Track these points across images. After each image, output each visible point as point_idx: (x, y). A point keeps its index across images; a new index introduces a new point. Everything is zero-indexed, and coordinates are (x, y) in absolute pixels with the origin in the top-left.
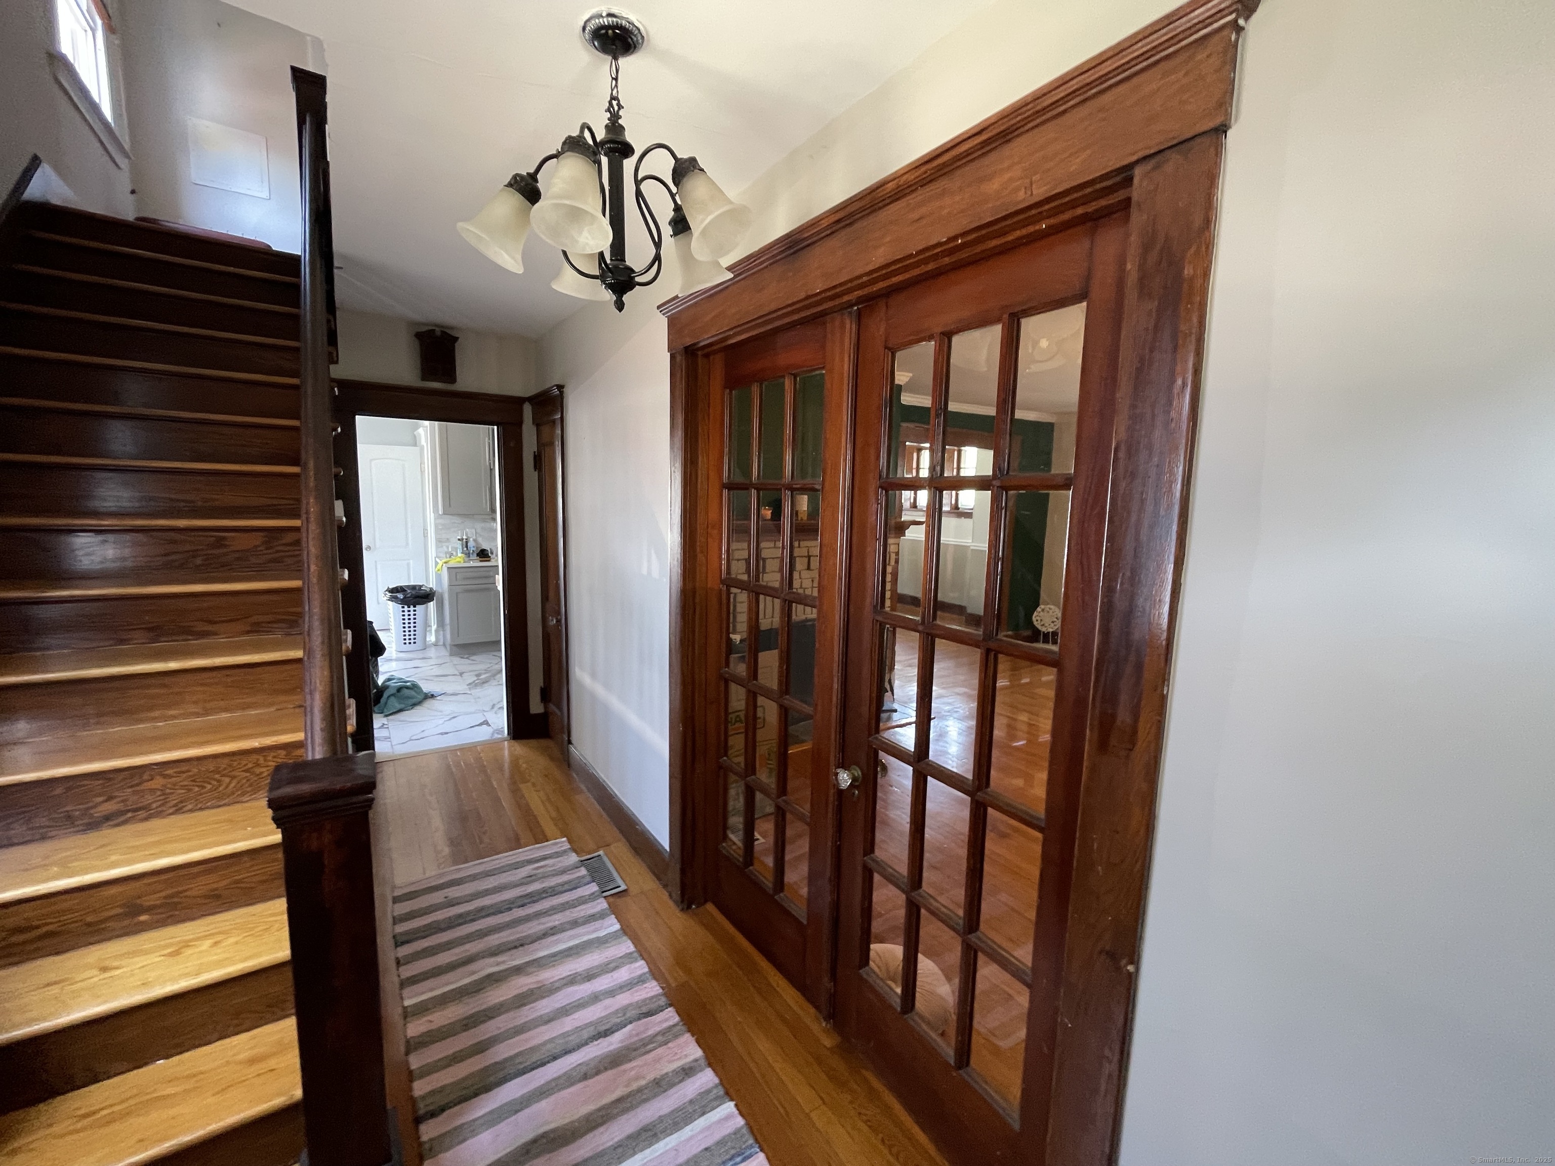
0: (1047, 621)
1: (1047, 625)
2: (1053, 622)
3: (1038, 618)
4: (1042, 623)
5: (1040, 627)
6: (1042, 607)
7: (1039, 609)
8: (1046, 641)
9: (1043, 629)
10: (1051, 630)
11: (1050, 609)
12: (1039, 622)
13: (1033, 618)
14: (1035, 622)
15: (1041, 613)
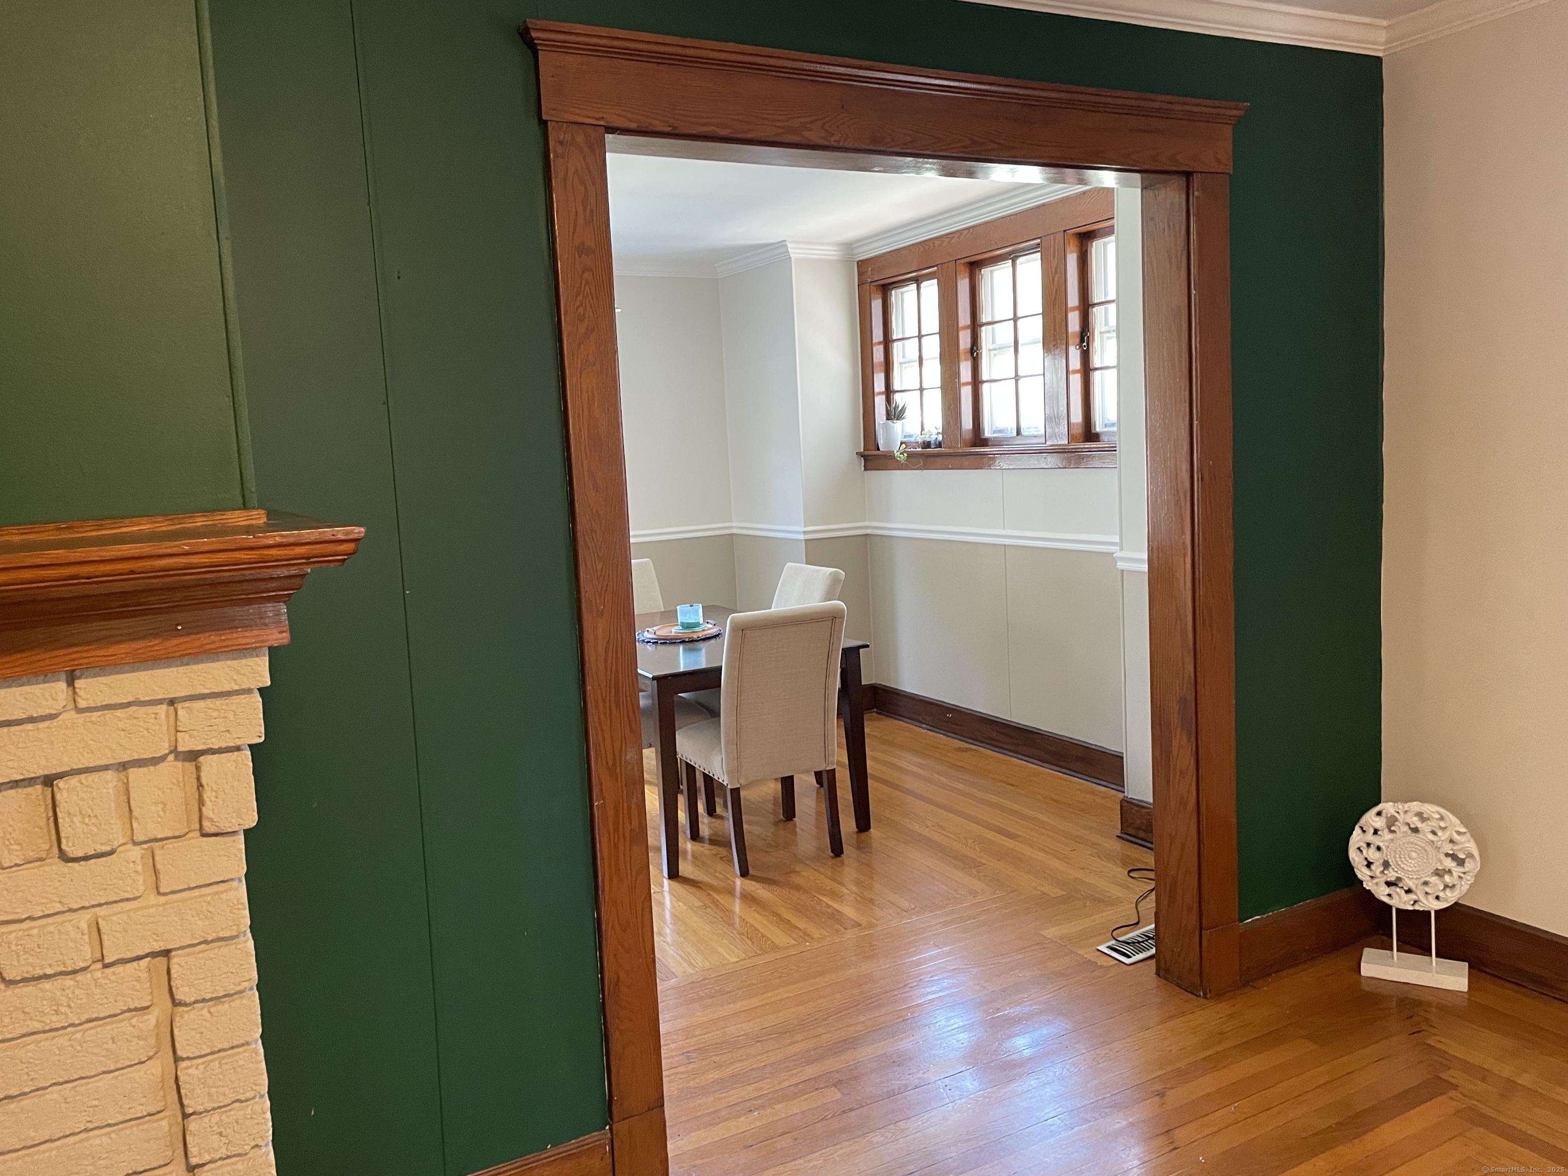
0: (1412, 866)
1: (1409, 883)
2: (1439, 873)
3: (1372, 854)
4: (1391, 875)
5: (1382, 893)
6: (1387, 807)
7: (1370, 819)
8: (1415, 948)
9: (1400, 901)
10: (1433, 905)
11: (1420, 815)
12: (1377, 869)
13: (1353, 855)
14: (1362, 873)
15: (1387, 836)
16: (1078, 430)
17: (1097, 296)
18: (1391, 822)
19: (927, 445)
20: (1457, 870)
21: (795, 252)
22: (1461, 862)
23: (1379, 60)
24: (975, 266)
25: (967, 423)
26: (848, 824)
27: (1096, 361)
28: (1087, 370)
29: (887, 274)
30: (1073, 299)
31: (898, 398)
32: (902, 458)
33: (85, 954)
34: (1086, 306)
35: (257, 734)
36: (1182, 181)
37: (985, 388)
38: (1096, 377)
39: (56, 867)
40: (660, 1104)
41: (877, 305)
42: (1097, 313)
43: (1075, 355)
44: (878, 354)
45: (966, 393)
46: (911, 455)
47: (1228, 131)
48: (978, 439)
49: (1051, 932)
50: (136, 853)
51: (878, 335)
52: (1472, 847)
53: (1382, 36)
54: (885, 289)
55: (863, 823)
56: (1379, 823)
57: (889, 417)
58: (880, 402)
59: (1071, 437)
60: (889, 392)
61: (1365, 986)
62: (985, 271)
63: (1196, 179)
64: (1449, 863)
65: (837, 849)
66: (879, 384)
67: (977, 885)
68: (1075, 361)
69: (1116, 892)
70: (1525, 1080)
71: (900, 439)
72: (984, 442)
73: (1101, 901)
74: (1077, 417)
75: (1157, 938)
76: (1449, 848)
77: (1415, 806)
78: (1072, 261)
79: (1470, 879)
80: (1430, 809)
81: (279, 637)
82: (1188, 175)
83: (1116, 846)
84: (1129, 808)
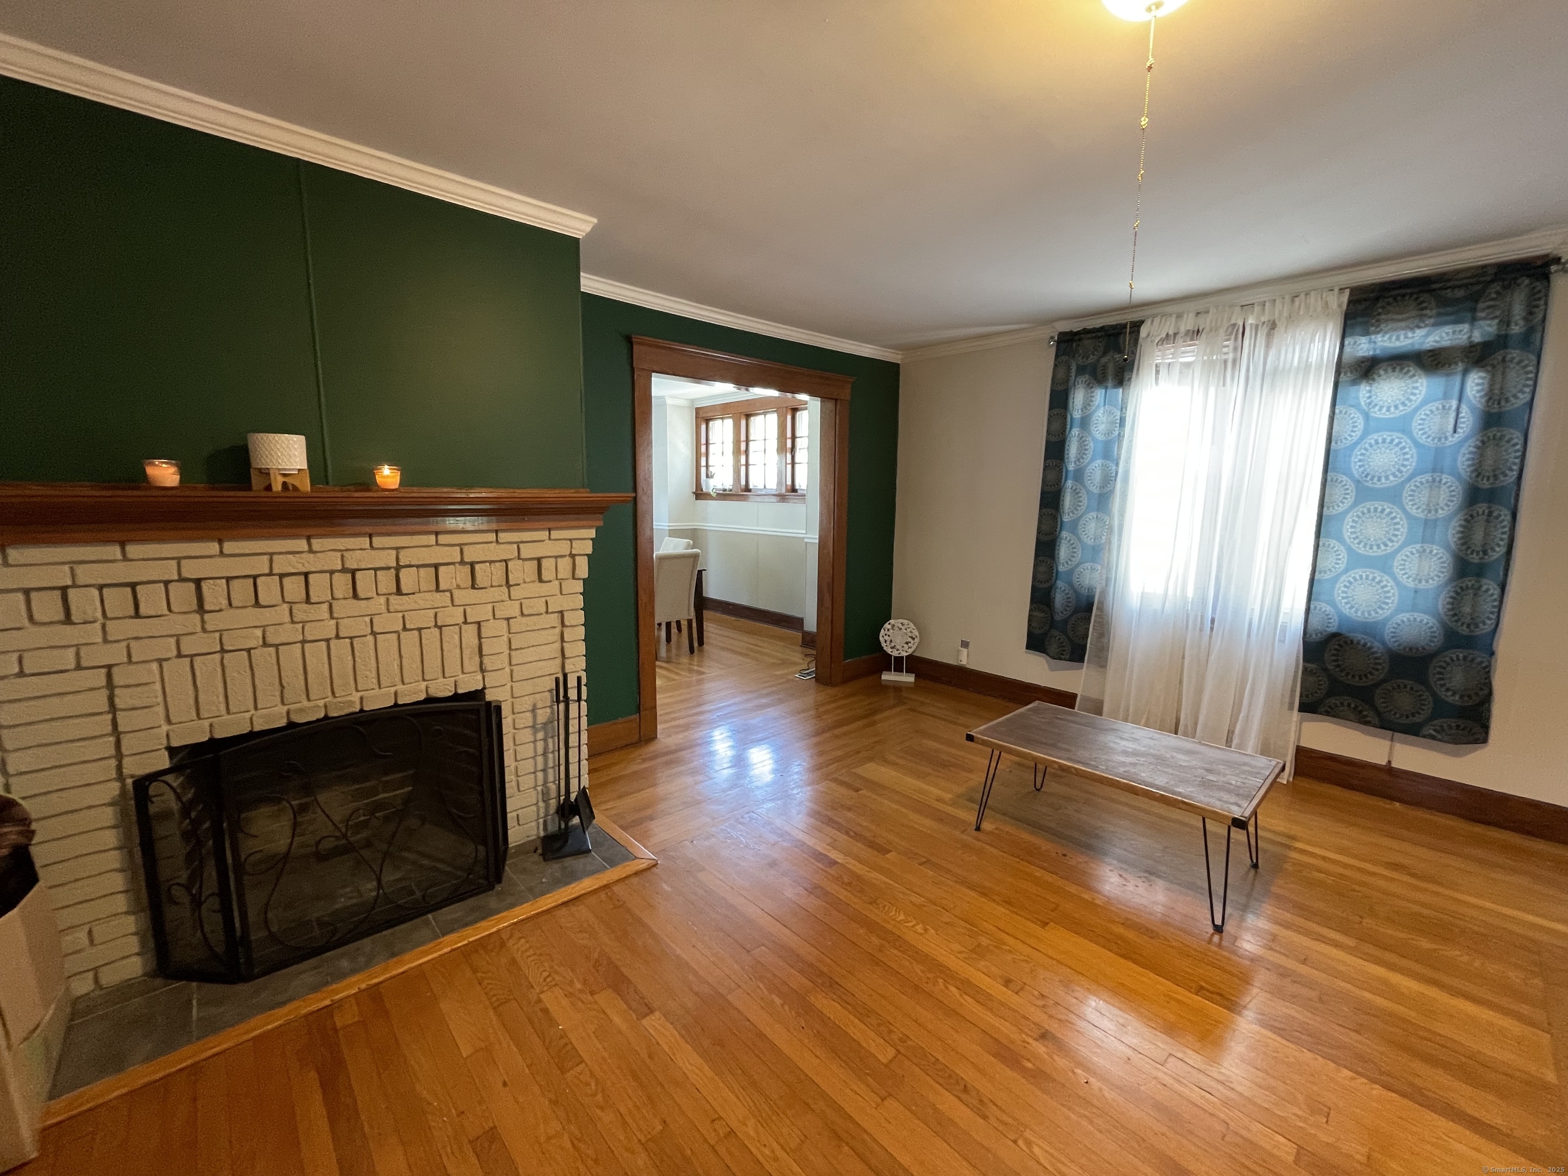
0: (899, 641)
1: (898, 647)
2: (907, 643)
3: (886, 638)
4: (893, 645)
5: (889, 651)
6: (892, 621)
7: (887, 626)
8: (899, 669)
9: (895, 653)
10: (904, 654)
11: (902, 624)
12: (888, 643)
13: (881, 638)
14: (883, 645)
15: (891, 631)
16: (789, 488)
17: (798, 434)
18: (893, 626)
19: (725, 490)
20: (912, 642)
21: (669, 401)
22: (913, 639)
23: (897, 366)
24: (748, 416)
25: (743, 482)
26: (696, 644)
27: (797, 460)
28: (793, 463)
29: (710, 415)
30: (789, 434)
31: (711, 469)
32: (714, 495)
33: (543, 610)
34: (794, 438)
35: (590, 551)
36: (833, 402)
37: (751, 468)
38: (797, 467)
39: (538, 584)
40: (655, 707)
41: (703, 427)
42: (798, 442)
43: (789, 456)
44: (703, 449)
45: (743, 469)
46: (718, 494)
47: (849, 386)
48: (747, 489)
49: (778, 673)
50: (557, 582)
51: (703, 441)
52: (916, 633)
53: (899, 357)
54: (707, 421)
55: (701, 643)
56: (889, 627)
57: (707, 476)
58: (703, 470)
59: (787, 491)
60: (707, 466)
61: (883, 683)
62: (752, 418)
63: (839, 402)
64: (910, 640)
65: (692, 650)
66: (703, 463)
67: (749, 661)
68: (789, 460)
69: (801, 661)
70: (928, 701)
71: (712, 487)
72: (749, 490)
73: (795, 664)
74: (789, 482)
75: (816, 672)
76: (910, 634)
77: (901, 621)
78: (789, 418)
79: (916, 645)
80: (905, 621)
81: (601, 523)
82: (836, 400)
83: (799, 649)
84: (806, 635)
